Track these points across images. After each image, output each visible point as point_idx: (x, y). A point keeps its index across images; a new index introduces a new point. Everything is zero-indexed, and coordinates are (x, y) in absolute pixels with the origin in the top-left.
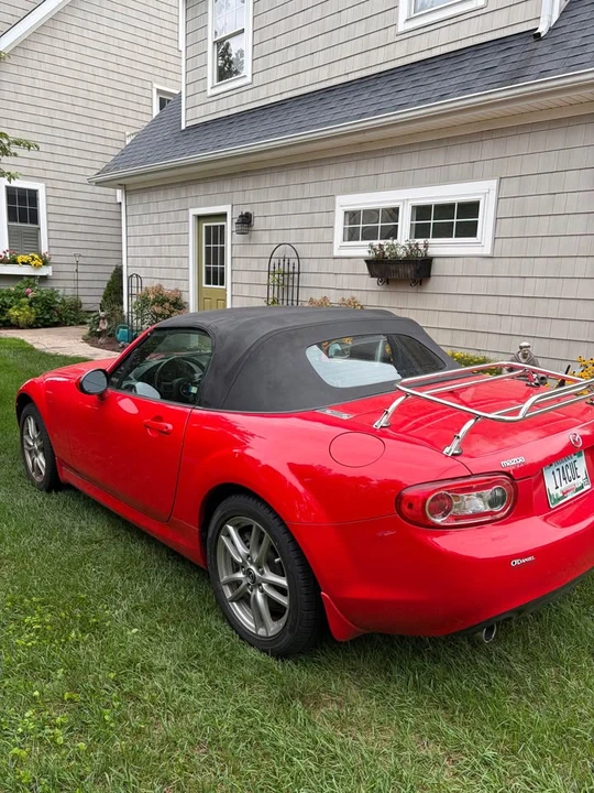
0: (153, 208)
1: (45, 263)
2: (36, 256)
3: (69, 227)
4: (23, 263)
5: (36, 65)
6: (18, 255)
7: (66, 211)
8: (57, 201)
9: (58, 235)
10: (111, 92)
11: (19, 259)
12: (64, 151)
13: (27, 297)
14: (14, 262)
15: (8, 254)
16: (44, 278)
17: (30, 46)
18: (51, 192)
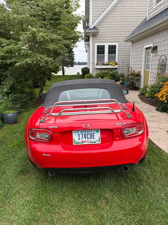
0: (137, 47)
1: (116, 64)
2: (114, 63)
3: (124, 54)
4: (110, 65)
5: (118, 10)
6: (109, 63)
7: (123, 50)
8: (121, 47)
9: (121, 56)
10: (139, 13)
11: (110, 64)
12: (124, 33)
13: (109, 74)
14: (108, 65)
15: (107, 63)
16: (116, 69)
17: (117, 5)
18: (120, 45)
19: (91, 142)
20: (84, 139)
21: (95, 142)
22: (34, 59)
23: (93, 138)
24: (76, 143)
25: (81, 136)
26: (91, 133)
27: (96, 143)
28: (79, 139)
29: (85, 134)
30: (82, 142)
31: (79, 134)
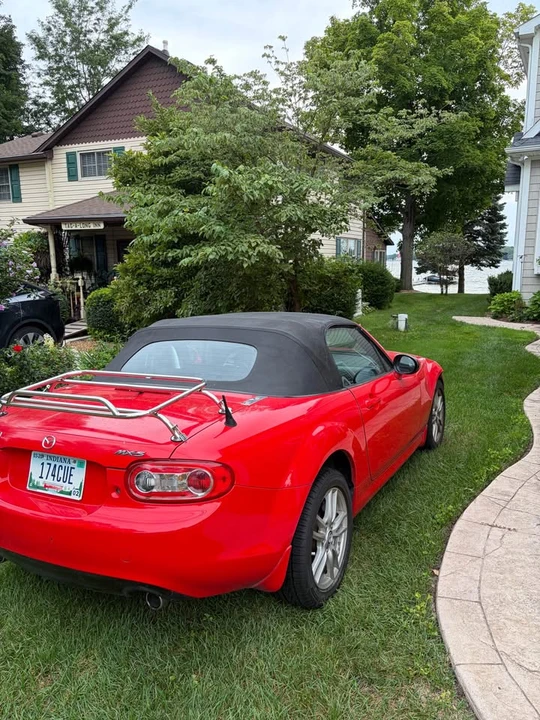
19: (62, 492)
20: (50, 480)
21: (70, 494)
22: (230, 249)
23: (69, 483)
24: (34, 486)
25: (46, 467)
26: (67, 465)
27: (73, 497)
28: (41, 477)
29: (55, 466)
30: (45, 486)
31: (43, 464)
